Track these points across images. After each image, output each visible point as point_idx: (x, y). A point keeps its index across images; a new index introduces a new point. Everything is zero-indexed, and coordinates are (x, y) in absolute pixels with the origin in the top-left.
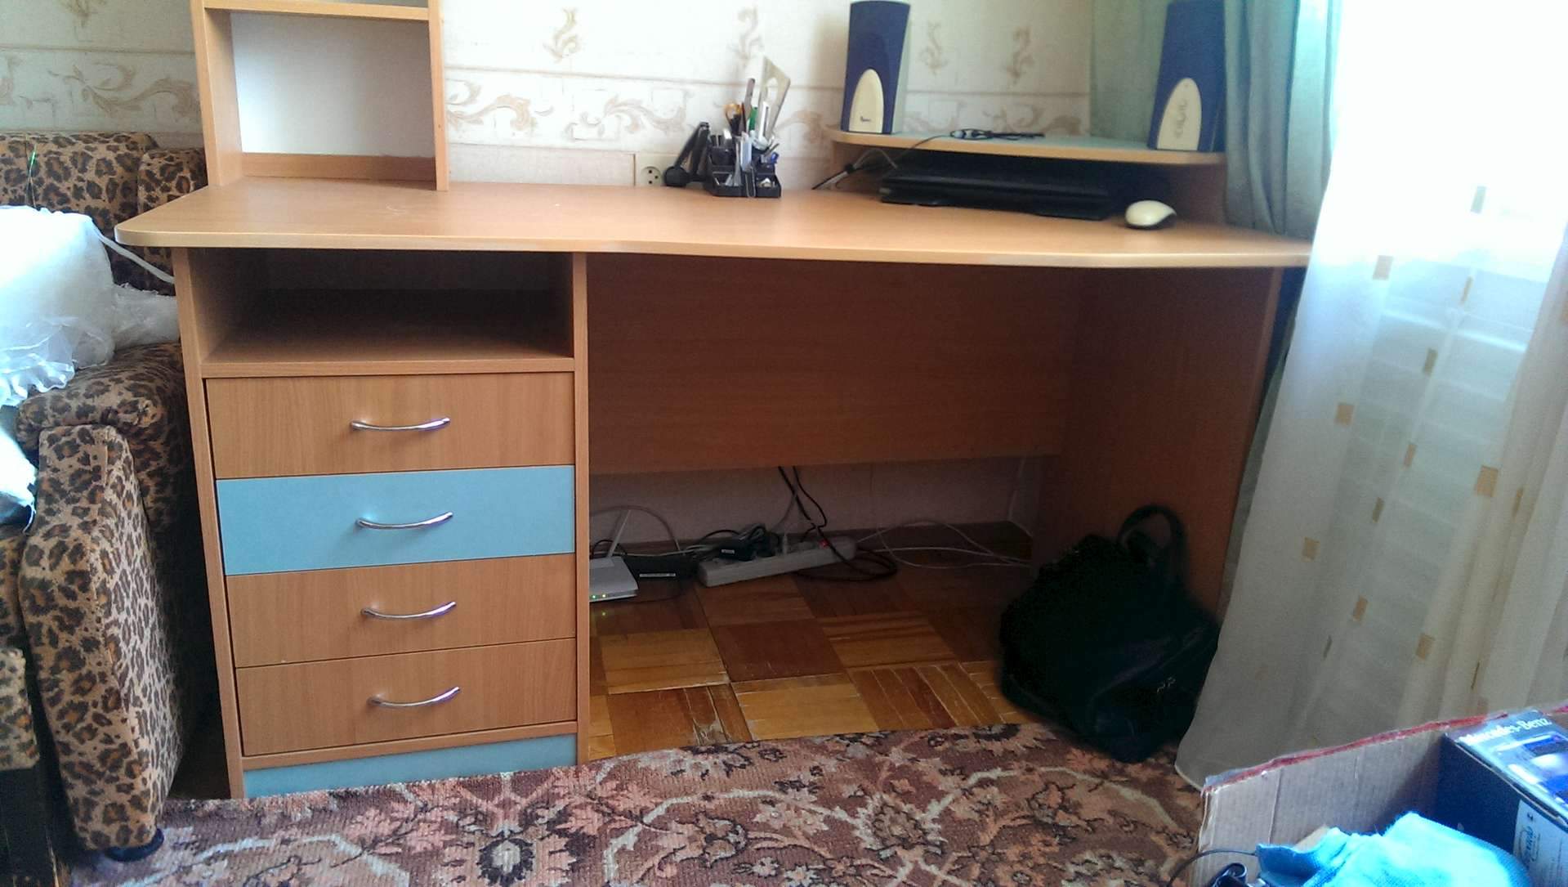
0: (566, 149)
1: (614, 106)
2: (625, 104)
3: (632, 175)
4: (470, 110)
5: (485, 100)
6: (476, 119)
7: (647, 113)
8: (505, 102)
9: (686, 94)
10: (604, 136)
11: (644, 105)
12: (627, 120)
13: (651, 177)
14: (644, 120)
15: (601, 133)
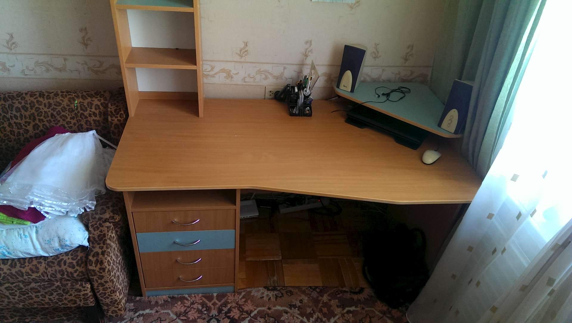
0: (243, 85)
1: (259, 72)
2: (263, 71)
3: (264, 93)
4: (211, 73)
5: (216, 70)
6: (213, 76)
7: (271, 74)
8: (223, 71)
9: (285, 68)
10: (255, 81)
11: (270, 71)
12: (263, 76)
13: (271, 94)
14: (269, 76)
15: (254, 80)
